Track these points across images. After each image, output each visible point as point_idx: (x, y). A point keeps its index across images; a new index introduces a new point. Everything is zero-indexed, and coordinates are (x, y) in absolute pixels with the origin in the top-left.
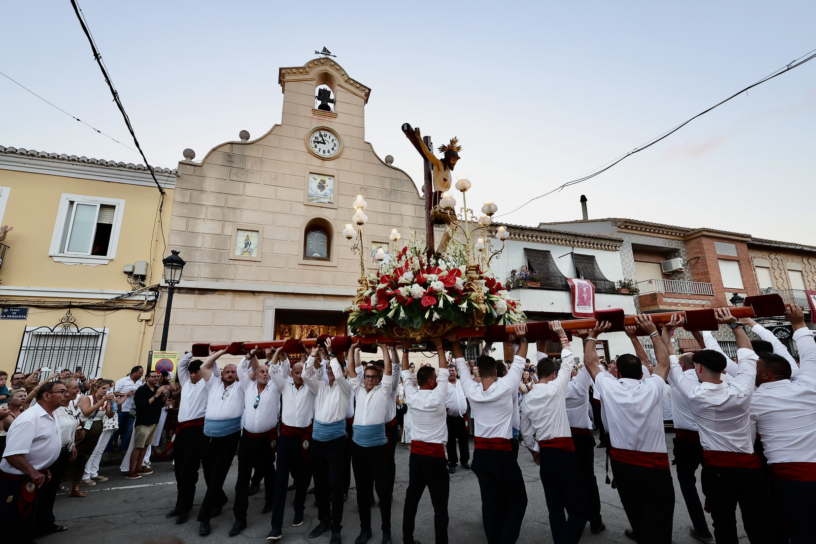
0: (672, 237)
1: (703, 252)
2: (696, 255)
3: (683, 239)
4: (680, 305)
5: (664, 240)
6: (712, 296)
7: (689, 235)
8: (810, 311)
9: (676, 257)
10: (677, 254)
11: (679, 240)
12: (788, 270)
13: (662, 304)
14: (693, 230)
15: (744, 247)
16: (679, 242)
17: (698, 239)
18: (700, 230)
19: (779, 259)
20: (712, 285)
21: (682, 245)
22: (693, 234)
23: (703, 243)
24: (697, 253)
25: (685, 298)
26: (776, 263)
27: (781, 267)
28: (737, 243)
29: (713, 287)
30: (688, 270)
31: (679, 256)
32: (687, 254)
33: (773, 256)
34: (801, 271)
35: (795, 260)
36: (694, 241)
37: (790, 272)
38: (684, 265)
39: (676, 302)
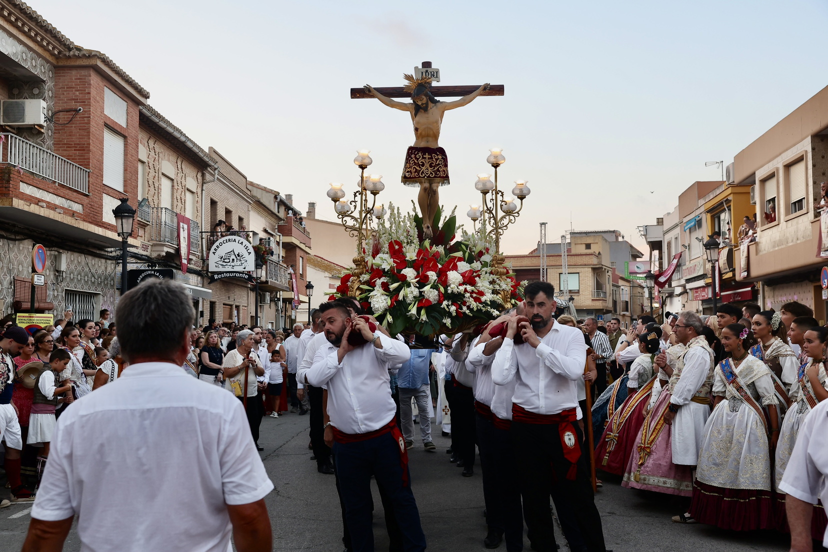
0: (40, 50)
1: (86, 102)
2: (73, 105)
3: (57, 62)
4: (44, 205)
5: (25, 49)
6: (87, 196)
7: (69, 57)
9: (33, 96)
10: (36, 91)
11: (49, 61)
12: (162, 173)
13: (17, 197)
14: (79, 49)
15: (136, 114)
16: (47, 66)
17: (84, 72)
18: (93, 53)
19: (157, 151)
20: (90, 174)
21: (52, 74)
22: (78, 57)
23: (91, 82)
24: (76, 100)
25: (51, 190)
26: (153, 156)
27: (156, 166)
28: (130, 102)
29: (91, 179)
30: (53, 133)
31: (40, 96)
32: (56, 97)
33: (151, 144)
34: (172, 180)
35: (171, 158)
36: (74, 72)
37: (163, 179)
38: (48, 119)
39: (38, 196)
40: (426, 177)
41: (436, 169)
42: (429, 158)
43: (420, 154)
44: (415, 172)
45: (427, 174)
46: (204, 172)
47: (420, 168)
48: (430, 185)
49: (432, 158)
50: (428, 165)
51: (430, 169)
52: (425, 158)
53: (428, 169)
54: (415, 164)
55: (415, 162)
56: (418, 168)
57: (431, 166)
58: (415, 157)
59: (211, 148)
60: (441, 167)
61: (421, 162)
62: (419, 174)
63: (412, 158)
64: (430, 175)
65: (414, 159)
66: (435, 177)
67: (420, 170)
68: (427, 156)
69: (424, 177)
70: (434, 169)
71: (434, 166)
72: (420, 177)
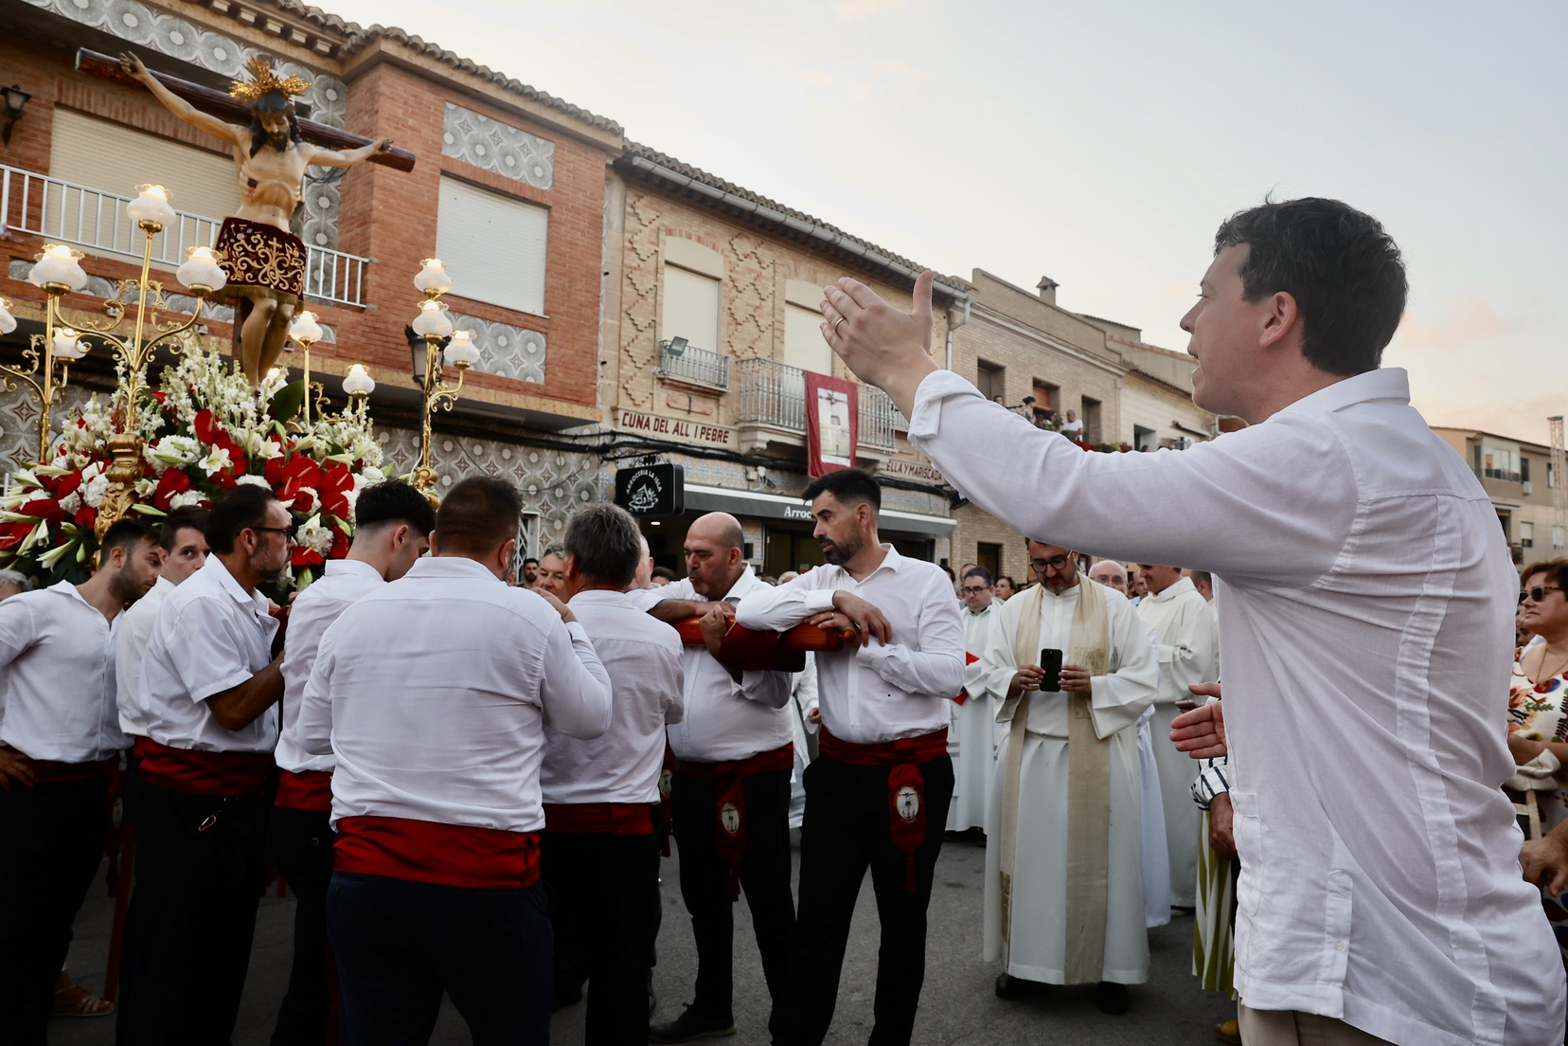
1: (374, 130)
3: (336, 70)
6: (361, 310)
7: (350, 52)
8: (804, 438)
11: (318, 71)
12: (787, 302)
15: (594, 168)
17: (375, 76)
19: (767, 260)
20: (371, 267)
21: (331, 95)
22: (359, 47)
23: (385, 90)
26: (751, 271)
27: (765, 288)
28: (567, 144)
29: (373, 278)
30: (324, 202)
33: (745, 245)
35: (820, 277)
36: (365, 81)
37: (790, 312)
40: (272, 287)
41: (290, 275)
42: (278, 249)
43: (259, 236)
44: (246, 272)
45: (274, 281)
46: (951, 310)
47: (260, 264)
48: (279, 304)
49: (283, 250)
50: (274, 262)
51: (278, 271)
52: (270, 247)
53: (274, 271)
54: (247, 254)
55: (245, 250)
56: (254, 264)
57: (280, 266)
58: (248, 240)
59: (977, 272)
60: (299, 273)
61: (263, 253)
62: (255, 277)
63: (237, 241)
64: (281, 285)
65: (243, 242)
66: (289, 291)
67: (261, 270)
68: (274, 243)
69: (268, 285)
70: (286, 273)
71: (286, 269)
72: (258, 283)
